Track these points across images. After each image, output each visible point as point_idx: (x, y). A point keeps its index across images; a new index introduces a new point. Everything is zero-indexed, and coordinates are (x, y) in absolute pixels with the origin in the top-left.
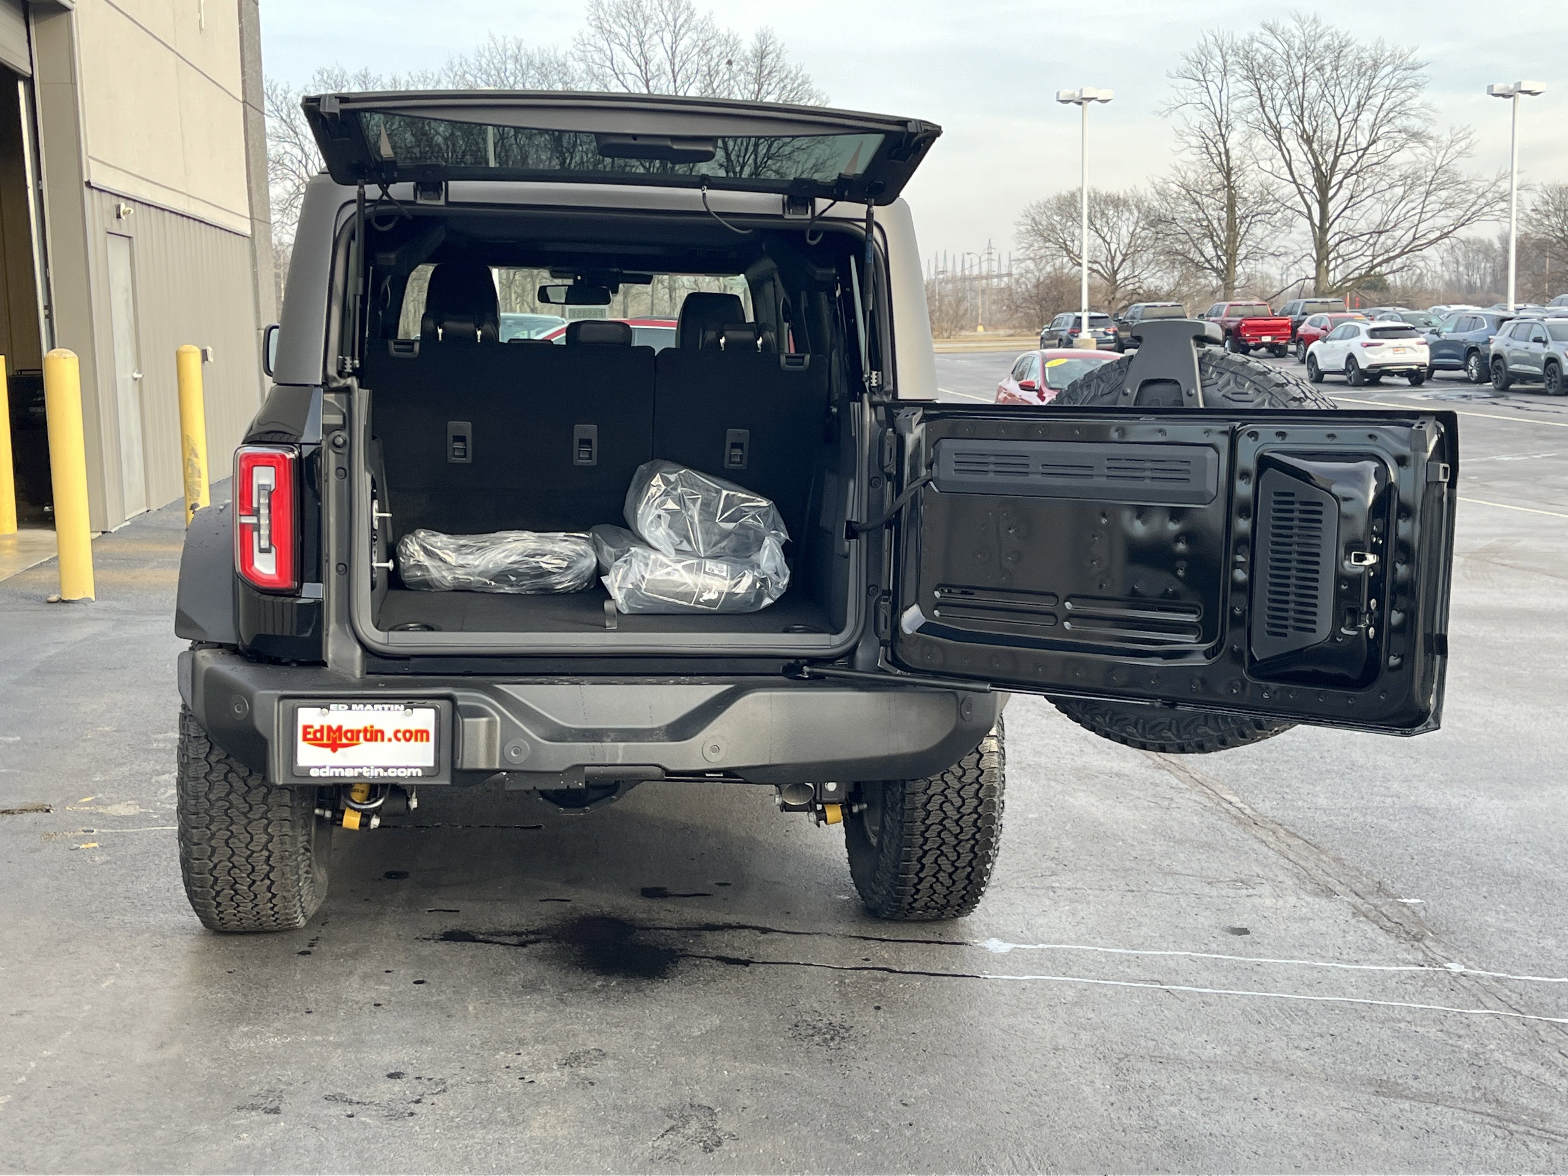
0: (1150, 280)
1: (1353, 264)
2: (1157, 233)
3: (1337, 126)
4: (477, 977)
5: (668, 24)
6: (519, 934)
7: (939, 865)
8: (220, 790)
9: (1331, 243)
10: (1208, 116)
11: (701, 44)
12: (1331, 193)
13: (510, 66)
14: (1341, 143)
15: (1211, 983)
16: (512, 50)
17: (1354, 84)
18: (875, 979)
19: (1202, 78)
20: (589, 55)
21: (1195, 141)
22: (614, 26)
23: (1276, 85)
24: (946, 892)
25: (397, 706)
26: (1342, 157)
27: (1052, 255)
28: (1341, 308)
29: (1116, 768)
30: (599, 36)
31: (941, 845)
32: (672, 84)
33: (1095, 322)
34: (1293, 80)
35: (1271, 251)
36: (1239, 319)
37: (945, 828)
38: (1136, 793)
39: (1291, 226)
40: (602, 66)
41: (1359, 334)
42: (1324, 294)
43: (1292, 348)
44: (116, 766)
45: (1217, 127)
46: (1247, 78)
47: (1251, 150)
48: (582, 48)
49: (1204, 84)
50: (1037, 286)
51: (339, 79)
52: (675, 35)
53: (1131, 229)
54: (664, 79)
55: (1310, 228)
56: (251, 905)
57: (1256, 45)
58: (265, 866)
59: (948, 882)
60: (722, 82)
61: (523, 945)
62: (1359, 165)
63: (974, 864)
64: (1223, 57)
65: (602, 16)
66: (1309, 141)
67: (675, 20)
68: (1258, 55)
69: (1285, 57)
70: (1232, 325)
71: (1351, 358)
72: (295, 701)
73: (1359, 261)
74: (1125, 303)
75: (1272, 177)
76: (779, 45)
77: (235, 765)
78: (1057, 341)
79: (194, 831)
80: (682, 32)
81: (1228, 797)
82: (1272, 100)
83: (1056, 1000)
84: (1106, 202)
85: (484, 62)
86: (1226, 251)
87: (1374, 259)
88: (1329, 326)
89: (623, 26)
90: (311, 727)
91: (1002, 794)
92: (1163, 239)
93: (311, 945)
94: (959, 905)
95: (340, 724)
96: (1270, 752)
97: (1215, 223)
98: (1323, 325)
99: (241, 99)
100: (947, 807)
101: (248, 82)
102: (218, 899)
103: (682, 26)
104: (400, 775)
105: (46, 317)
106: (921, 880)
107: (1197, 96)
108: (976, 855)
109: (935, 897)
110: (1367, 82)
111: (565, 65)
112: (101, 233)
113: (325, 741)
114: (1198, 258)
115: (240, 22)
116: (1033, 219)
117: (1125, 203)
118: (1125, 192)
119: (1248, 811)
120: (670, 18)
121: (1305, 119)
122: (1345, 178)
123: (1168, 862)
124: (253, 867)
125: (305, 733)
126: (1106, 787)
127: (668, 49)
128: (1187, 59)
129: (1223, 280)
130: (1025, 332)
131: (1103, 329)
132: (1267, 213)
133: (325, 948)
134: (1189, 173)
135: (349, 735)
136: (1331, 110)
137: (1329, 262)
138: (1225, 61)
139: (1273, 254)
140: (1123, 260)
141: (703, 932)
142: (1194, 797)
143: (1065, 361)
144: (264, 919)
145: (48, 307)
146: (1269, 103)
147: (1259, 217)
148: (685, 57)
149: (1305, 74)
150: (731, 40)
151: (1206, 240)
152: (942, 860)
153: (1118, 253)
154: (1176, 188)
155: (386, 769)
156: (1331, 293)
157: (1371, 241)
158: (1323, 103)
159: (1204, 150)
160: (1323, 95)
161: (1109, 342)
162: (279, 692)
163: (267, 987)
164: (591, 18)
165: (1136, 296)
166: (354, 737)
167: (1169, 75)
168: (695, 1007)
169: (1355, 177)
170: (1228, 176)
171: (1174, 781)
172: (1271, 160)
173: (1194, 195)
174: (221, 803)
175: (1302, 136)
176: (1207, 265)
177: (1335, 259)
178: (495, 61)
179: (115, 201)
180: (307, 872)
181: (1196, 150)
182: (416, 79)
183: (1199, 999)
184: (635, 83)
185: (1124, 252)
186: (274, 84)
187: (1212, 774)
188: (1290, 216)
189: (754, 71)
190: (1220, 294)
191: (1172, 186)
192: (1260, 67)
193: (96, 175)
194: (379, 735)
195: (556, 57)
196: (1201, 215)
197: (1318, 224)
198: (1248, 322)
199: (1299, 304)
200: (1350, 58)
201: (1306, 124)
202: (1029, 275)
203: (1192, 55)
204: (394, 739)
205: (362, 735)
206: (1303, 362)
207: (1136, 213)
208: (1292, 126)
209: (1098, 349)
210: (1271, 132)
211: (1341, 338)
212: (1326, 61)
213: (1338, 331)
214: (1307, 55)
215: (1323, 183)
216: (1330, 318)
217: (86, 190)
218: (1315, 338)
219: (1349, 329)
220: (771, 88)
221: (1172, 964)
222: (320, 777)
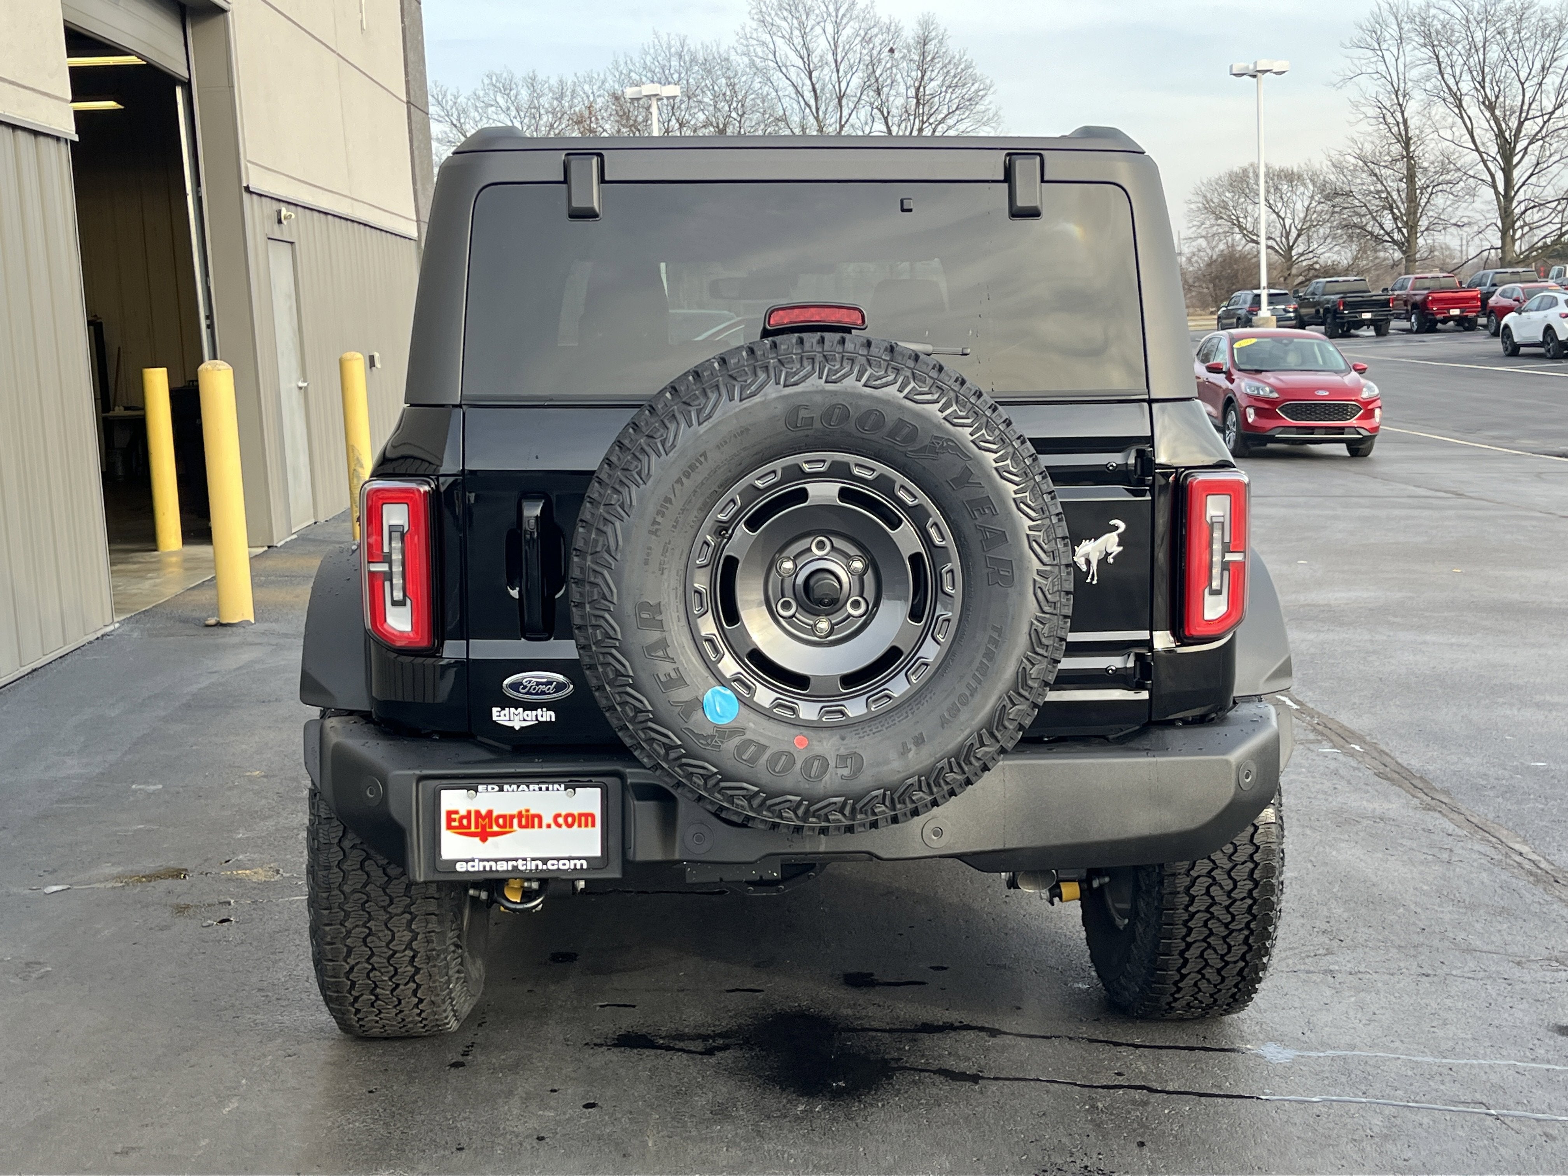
0: (1327, 255)
1: (1540, 233)
2: (1334, 206)
3: (1521, 91)
4: (657, 1098)
5: (829, 15)
6: (705, 1038)
7: (1206, 960)
8: (356, 879)
9: (1517, 211)
10: (1384, 85)
11: (862, 33)
12: (1516, 160)
13: (675, 63)
14: (1525, 108)
15: (1550, 1106)
16: (676, 47)
17: (1538, 47)
18: (1134, 1102)
19: (1377, 47)
20: (752, 48)
21: (1373, 112)
22: (776, 18)
23: (1455, 52)
24: (1212, 990)
25: (556, 786)
26: (1526, 123)
27: (1225, 232)
28: (1532, 278)
29: (1379, 811)
30: (760, 29)
31: (1208, 936)
32: (835, 74)
33: (1275, 299)
34: (1473, 45)
35: (1453, 221)
36: (1426, 292)
37: (1213, 916)
38: (1408, 843)
39: (1474, 195)
40: (765, 60)
41: (1557, 304)
42: (1510, 265)
43: (1483, 320)
44: (262, 820)
45: (1394, 97)
46: (1425, 45)
47: (1429, 118)
48: (745, 42)
49: (1379, 53)
50: (1209, 265)
51: (508, 81)
52: (837, 24)
53: (1306, 204)
54: (826, 70)
55: (1494, 197)
56: (394, 1011)
57: (1433, 11)
58: (409, 968)
59: (1216, 979)
60: (885, 70)
61: (710, 1052)
62: (1545, 130)
63: (1248, 957)
64: (1398, 25)
65: (764, 9)
66: (1491, 107)
67: (837, 10)
68: (1435, 22)
69: (1464, 22)
70: (1418, 298)
71: (1549, 329)
72: (437, 782)
73: (1547, 229)
74: (1301, 279)
75: (1453, 146)
76: (941, 31)
77: (372, 852)
78: (1235, 320)
79: (327, 928)
80: (844, 21)
81: (1517, 847)
82: (1452, 66)
83: (1361, 1132)
84: (1279, 176)
85: (649, 59)
86: (1407, 223)
87: (1562, 226)
88: (1522, 297)
89: (785, 19)
90: (456, 812)
91: (1281, 873)
92: (1340, 213)
93: (465, 1054)
94: (1228, 1004)
95: (490, 808)
96: (1553, 786)
97: (1395, 195)
98: (1515, 296)
99: (405, 99)
100: (1215, 891)
101: (412, 83)
102: (356, 1005)
103: (844, 15)
104: (561, 867)
105: (208, 327)
106: (1183, 977)
107: (1373, 66)
108: (1250, 948)
109: (1200, 996)
110: (1552, 44)
111: (727, 59)
112: (261, 239)
113: (473, 829)
114: (1377, 230)
115: (403, 22)
116: (1205, 196)
117: (1300, 177)
118: (1299, 166)
119: (1544, 865)
120: (831, 8)
121: (1487, 84)
122: (1530, 143)
123: (1463, 935)
124: (396, 970)
125: (449, 820)
126: (1371, 835)
127: (831, 40)
128: (1361, 28)
129: (1404, 252)
130: (1199, 311)
131: (1283, 307)
132: (1448, 183)
133: (481, 1058)
134: (1366, 145)
135: (501, 821)
136: (1514, 74)
137: (1515, 231)
138: (1400, 29)
139: (1455, 225)
140: (1299, 236)
141: (921, 1035)
142: (1477, 847)
143: (1254, 340)
144: (410, 1026)
145: (210, 317)
146: (1449, 70)
147: (1440, 187)
148: (847, 47)
149: (1485, 38)
150: (893, 29)
151: (1386, 212)
152: (1209, 954)
153: (1293, 229)
154: (1353, 160)
155: (545, 861)
156: (1518, 263)
157: (1559, 208)
158: (1506, 67)
159: (1381, 120)
160: (1505, 59)
161: (1290, 319)
162: (418, 772)
163: (412, 1112)
164: (754, 11)
165: (1313, 272)
166: (506, 823)
167: (1343, 45)
168: (918, 1142)
169: (1541, 142)
170: (1407, 146)
171: (1450, 827)
172: (1451, 128)
173: (1372, 166)
174: (357, 896)
175: (1483, 103)
176: (1387, 238)
177: (1522, 227)
178: (660, 58)
179: (275, 205)
180: (458, 972)
181: (1373, 121)
182: (582, 80)
183: (1539, 1131)
184: (798, 75)
185: (1299, 227)
186: (444, 88)
187: (1491, 816)
188: (1473, 185)
189: (916, 58)
190: (1402, 268)
191: (1348, 158)
192: (1438, 32)
193: (255, 179)
194: (536, 820)
195: (718, 53)
196: (1379, 187)
197: (1503, 193)
198: (1435, 295)
199: (1487, 276)
200: (1533, 20)
201: (1488, 90)
202: (1202, 254)
203: (1366, 25)
204: (553, 825)
205: (515, 821)
206: (1495, 334)
207: (1311, 187)
208: (1473, 92)
209: (1278, 327)
210: (1451, 100)
211: (1538, 310)
212: (1507, 25)
213: (1535, 302)
214: (1487, 18)
215: (1507, 150)
216: (1523, 289)
217: (245, 196)
218: (1509, 310)
219: (1545, 300)
220: (934, 74)
221: (1494, 1078)
222: (467, 872)
